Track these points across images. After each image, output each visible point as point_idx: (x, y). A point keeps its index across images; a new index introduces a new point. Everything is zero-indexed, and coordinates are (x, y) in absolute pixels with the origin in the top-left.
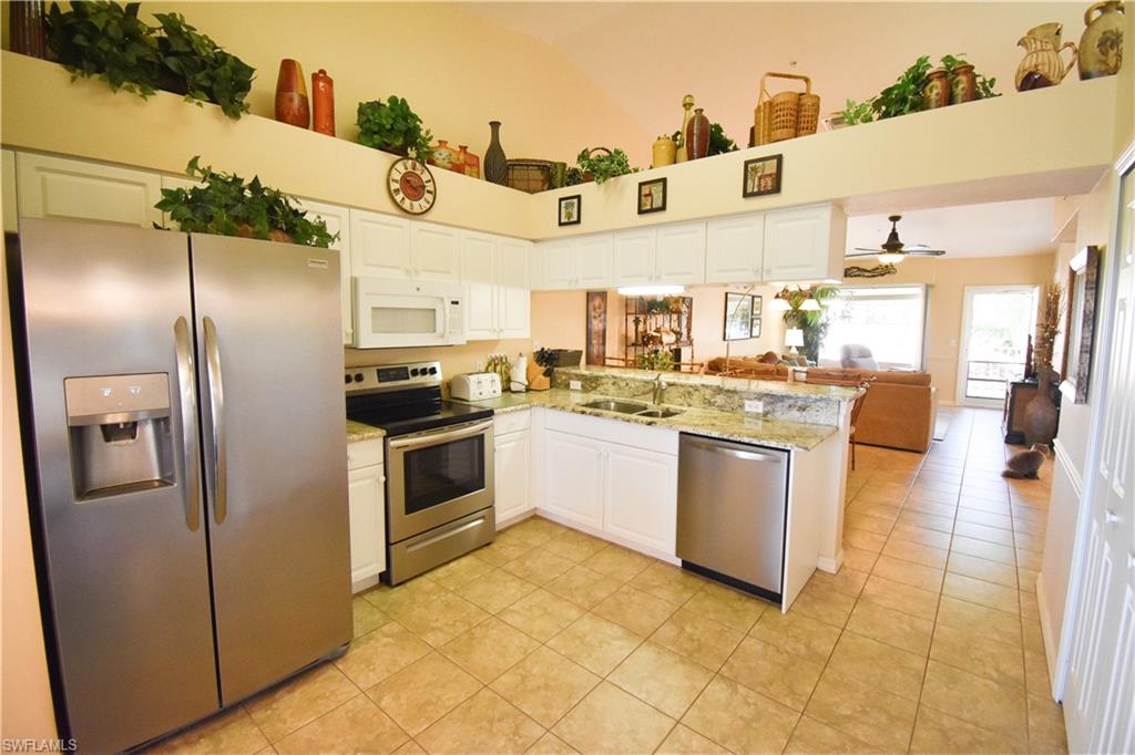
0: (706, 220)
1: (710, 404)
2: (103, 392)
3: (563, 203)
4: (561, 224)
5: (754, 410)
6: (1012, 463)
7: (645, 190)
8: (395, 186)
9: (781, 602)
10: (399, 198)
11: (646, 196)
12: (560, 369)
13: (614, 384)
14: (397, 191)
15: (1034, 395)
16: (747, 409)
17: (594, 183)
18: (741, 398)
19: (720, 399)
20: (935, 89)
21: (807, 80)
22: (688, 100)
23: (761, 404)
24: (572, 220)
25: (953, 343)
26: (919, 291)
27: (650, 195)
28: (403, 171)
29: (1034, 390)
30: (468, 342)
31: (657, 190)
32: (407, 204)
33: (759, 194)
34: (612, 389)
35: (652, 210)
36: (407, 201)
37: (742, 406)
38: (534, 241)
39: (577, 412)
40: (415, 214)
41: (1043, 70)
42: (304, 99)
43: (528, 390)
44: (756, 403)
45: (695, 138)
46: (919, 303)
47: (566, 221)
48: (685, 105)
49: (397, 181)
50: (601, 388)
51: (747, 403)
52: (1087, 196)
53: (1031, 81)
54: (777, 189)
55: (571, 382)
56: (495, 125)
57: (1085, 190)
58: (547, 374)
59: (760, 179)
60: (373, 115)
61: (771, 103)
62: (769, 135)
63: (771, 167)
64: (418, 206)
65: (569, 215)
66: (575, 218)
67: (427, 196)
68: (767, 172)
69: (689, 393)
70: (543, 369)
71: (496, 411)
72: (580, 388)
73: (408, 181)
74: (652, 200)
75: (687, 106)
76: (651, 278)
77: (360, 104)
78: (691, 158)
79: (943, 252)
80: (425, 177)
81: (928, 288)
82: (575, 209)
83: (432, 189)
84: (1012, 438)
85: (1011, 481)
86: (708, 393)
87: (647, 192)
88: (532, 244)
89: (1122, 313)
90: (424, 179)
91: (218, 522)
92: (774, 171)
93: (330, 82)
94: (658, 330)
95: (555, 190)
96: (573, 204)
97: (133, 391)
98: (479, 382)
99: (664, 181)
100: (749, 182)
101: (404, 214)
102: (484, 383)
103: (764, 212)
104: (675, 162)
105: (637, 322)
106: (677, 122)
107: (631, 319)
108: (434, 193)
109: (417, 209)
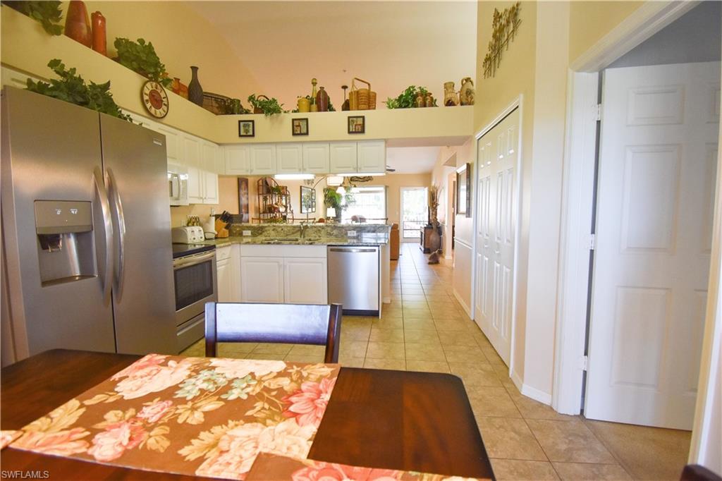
0: (330, 142)
1: (330, 235)
2: (56, 212)
3: (242, 124)
4: (240, 136)
5: (352, 235)
6: (430, 259)
7: (296, 123)
8: (146, 98)
9: (378, 315)
10: (149, 105)
11: (297, 126)
12: (235, 225)
13: (273, 230)
14: (147, 101)
15: (432, 232)
16: (349, 235)
17: (264, 115)
18: (346, 230)
19: (335, 232)
20: (420, 100)
21: (369, 85)
22: (314, 81)
23: (355, 232)
24: (248, 134)
25: (397, 213)
26: (382, 189)
27: (299, 126)
28: (151, 89)
29: (431, 230)
30: (190, 204)
31: (303, 124)
32: (153, 110)
33: (356, 132)
34: (273, 233)
35: (301, 134)
36: (153, 108)
37: (346, 234)
38: (219, 144)
39: (265, 244)
40: (158, 118)
41: (453, 100)
42: (88, 27)
43: (216, 238)
44: (353, 231)
45: (322, 101)
46: (382, 195)
47: (245, 134)
48: (313, 83)
49: (147, 94)
50: (265, 233)
51: (349, 232)
52: (461, 147)
53: (449, 103)
54: (363, 131)
55: (244, 232)
56: (195, 69)
57: (461, 144)
58: (227, 227)
59: (356, 126)
60: (131, 49)
61: (358, 92)
62: (358, 107)
63: (360, 122)
64: (159, 112)
65: (247, 131)
66: (251, 133)
67: (164, 107)
68: (358, 123)
69: (319, 230)
70: (225, 224)
71: (217, 246)
72: (250, 234)
73: (153, 96)
74: (300, 128)
75: (314, 84)
76: (300, 170)
77: (117, 38)
78: (319, 110)
79: (394, 170)
80: (163, 95)
81: (386, 187)
82: (251, 128)
83: (166, 103)
84: (427, 251)
85: (430, 265)
86: (329, 229)
87: (298, 124)
88: (217, 145)
89: (488, 182)
90: (162, 97)
91: (118, 303)
92: (362, 123)
93: (103, 19)
94: (276, 204)
95: (234, 116)
96: (249, 125)
97: (73, 212)
98: (193, 231)
99: (307, 120)
100: (351, 126)
101: (152, 118)
102: (195, 232)
103: (357, 141)
104: (310, 111)
105: (265, 199)
106: (310, 92)
107: (261, 198)
108: (167, 106)
109: (158, 115)
